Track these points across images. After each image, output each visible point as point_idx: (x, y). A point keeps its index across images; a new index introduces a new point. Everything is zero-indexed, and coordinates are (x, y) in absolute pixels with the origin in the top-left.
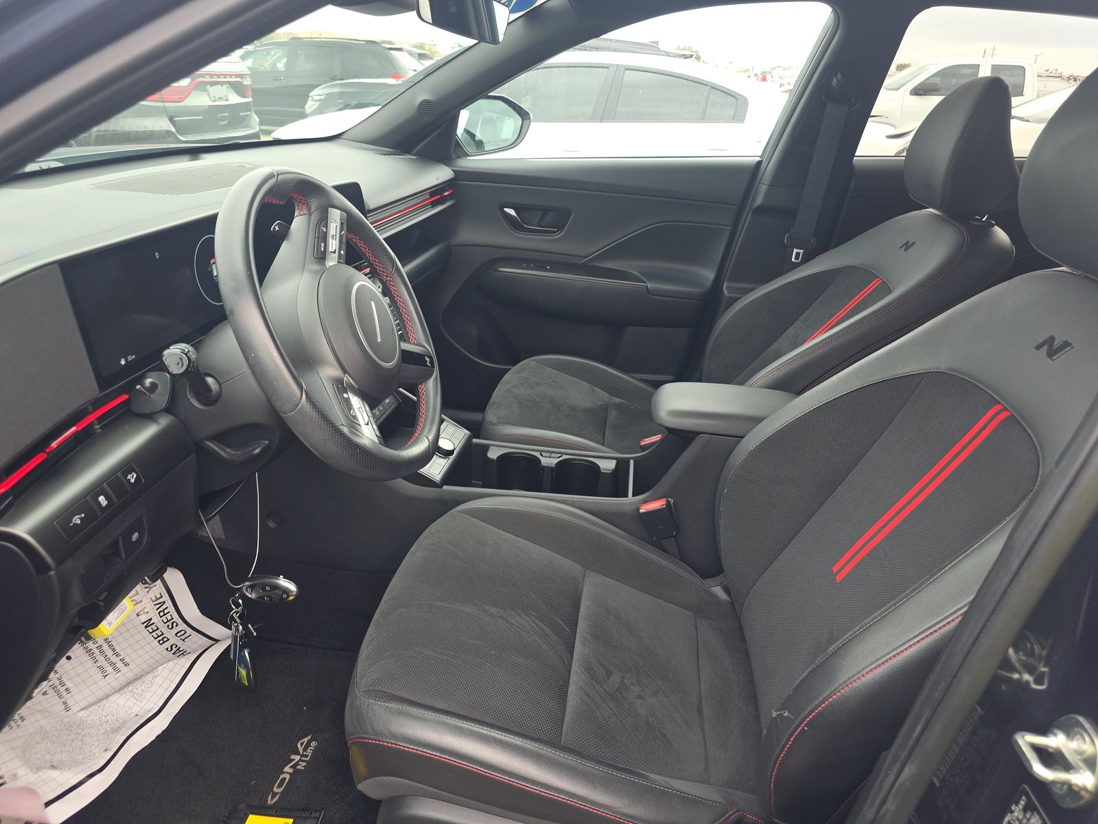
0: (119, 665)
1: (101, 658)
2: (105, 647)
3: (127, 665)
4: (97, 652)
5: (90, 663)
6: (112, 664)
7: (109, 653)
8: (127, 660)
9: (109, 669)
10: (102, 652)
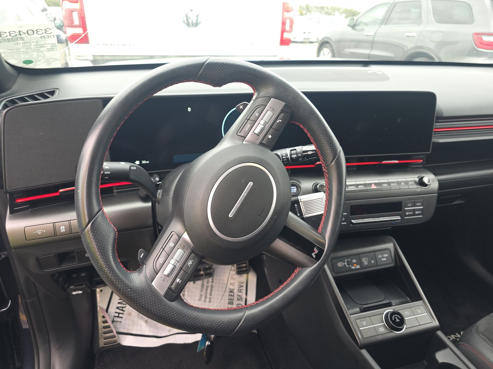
0: (208, 300)
1: (204, 291)
2: (209, 288)
3: (210, 302)
4: (205, 287)
5: (199, 290)
6: (206, 297)
7: (209, 292)
8: (212, 300)
9: (203, 298)
10: (207, 289)
